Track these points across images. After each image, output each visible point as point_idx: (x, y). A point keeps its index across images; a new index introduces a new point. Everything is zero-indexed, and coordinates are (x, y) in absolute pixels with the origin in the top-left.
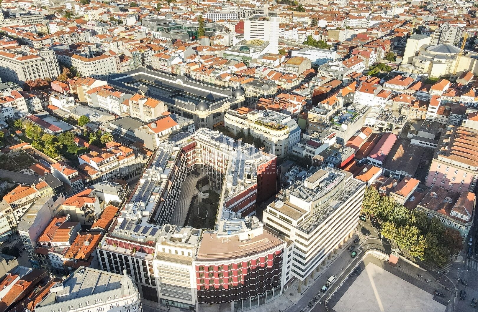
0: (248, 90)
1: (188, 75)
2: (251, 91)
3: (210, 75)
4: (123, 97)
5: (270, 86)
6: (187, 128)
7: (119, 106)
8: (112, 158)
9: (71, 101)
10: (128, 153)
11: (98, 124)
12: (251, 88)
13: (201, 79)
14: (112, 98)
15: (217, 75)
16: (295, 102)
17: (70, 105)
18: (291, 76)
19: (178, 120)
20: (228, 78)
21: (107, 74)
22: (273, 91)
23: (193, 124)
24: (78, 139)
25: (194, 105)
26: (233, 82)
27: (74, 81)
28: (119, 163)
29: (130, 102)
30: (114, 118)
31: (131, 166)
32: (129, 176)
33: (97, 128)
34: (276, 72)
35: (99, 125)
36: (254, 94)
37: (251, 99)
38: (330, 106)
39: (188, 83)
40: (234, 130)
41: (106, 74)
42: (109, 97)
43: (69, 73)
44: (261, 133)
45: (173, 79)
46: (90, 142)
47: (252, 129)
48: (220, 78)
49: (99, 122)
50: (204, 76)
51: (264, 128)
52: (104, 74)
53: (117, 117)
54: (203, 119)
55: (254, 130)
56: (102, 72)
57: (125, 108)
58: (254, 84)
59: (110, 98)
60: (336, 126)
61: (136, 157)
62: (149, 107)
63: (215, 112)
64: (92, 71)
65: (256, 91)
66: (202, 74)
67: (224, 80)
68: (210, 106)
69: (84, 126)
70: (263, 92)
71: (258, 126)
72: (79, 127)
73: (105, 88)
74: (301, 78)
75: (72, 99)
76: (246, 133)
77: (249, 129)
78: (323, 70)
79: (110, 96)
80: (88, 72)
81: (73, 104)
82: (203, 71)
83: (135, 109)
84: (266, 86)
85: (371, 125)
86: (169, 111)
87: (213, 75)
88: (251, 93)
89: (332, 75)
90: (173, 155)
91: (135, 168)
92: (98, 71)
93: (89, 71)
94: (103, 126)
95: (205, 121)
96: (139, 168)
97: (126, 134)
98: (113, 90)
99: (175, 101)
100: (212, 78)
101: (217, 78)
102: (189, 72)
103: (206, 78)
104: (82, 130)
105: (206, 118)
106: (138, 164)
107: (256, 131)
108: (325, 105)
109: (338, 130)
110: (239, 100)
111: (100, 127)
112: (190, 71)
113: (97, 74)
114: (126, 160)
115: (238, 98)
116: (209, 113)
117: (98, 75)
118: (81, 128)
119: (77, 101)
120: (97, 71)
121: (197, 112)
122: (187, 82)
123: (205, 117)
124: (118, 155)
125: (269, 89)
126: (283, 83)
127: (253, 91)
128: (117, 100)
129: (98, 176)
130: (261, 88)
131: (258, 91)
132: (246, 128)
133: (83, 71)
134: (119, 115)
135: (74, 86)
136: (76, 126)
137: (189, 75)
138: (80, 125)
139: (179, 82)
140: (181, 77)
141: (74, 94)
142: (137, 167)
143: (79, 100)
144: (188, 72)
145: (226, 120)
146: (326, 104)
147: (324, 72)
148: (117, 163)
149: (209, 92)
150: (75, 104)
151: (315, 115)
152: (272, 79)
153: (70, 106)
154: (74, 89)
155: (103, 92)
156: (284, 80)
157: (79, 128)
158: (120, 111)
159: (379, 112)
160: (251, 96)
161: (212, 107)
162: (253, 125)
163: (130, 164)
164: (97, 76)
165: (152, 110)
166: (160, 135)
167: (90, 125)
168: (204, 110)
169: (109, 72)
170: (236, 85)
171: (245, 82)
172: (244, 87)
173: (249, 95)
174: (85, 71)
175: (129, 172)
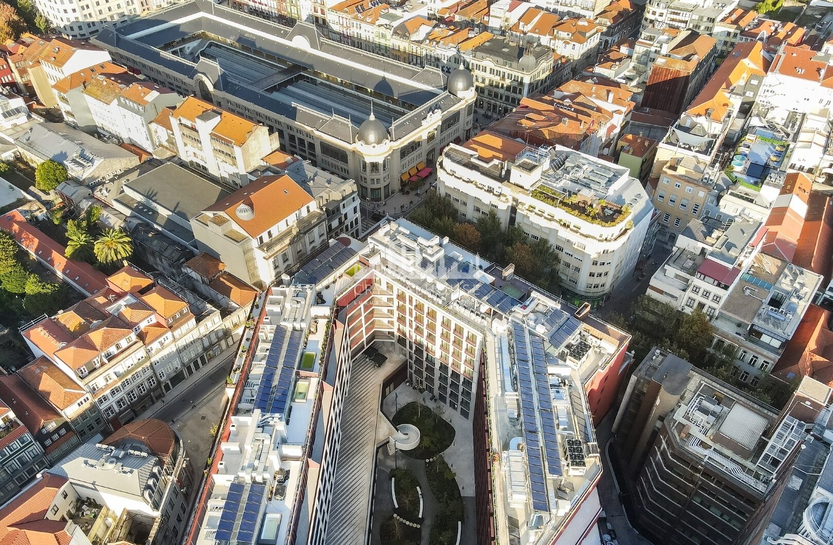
0: (478, 67)
1: (321, 22)
2: (488, 70)
3: (378, 23)
4: (154, 104)
5: (538, 56)
6: (338, 209)
7: (145, 129)
8: (124, 344)
9: (18, 111)
10: (174, 317)
11: (93, 185)
12: (488, 63)
13: (354, 31)
14: (125, 106)
15: (396, 24)
16: (608, 106)
17: (14, 120)
18: (580, 23)
19: (311, 183)
20: (425, 29)
21: (116, 18)
22: (543, 69)
23: (353, 192)
24: (36, 241)
25: (350, 125)
26: (438, 43)
27: (22, 49)
28: (148, 352)
29: (174, 122)
30: (135, 161)
31: (186, 347)
32: (185, 372)
33: (91, 197)
34: (542, 12)
35: (93, 188)
36: (496, 79)
37: (486, 92)
38: (714, 124)
39: (322, 47)
40: (465, 204)
41: (112, 17)
42: (115, 101)
43: (16, 18)
44: (554, 225)
45: (284, 35)
46: (69, 251)
47: (525, 212)
48: (403, 31)
49: (93, 178)
50: (363, 25)
51: (561, 213)
52: (109, 19)
53: (145, 157)
54: (375, 166)
55: (529, 214)
56: (100, 12)
57: (162, 134)
58: (493, 49)
59: (120, 104)
60: (742, 189)
61: (199, 319)
62: (228, 143)
63: (406, 143)
64: (74, 10)
65: (502, 70)
66: (356, 18)
67: (414, 37)
68: (393, 127)
69: (52, 192)
70: (520, 75)
71: (540, 205)
72: (41, 194)
73: (105, 71)
74: (600, 24)
75: (18, 102)
76: (504, 219)
77: (513, 210)
78: (662, 5)
79: (119, 100)
80: (65, 16)
81: (22, 119)
82: (358, 11)
83: (188, 141)
84: (527, 59)
85: (806, 168)
86: (283, 148)
87: (382, 21)
88: (488, 76)
89: (683, 19)
90: (311, 337)
91: (200, 349)
92: (91, 10)
93: (65, 11)
94: (104, 191)
95: (381, 168)
96: (212, 345)
97: (169, 223)
98: (125, 79)
99: (295, 109)
100: (382, 30)
101: (395, 33)
102: (323, 13)
103: (368, 31)
104: (48, 204)
105: (384, 161)
106: (208, 336)
107: (534, 218)
108: (702, 120)
109: (751, 201)
110: (463, 102)
111: (97, 194)
112: (326, 10)
113: (90, 20)
114: (171, 338)
115: (460, 94)
116: (391, 148)
117: (93, 23)
118: (44, 197)
119: (35, 106)
120: (86, 12)
121: (358, 146)
122: (322, 44)
123: (380, 161)
124: (143, 325)
125: (537, 64)
126: (561, 42)
127: (492, 71)
128: (137, 112)
129: (86, 405)
130: (514, 64)
131: (506, 70)
132: (503, 206)
133: (51, 12)
134: (150, 150)
135: (22, 64)
136: (30, 193)
137: (324, 21)
138: (42, 188)
139: (300, 43)
140: (303, 32)
141: (26, 85)
142: (207, 344)
143: (39, 103)
144: (319, 14)
145: (441, 174)
146: (703, 118)
147: (665, 11)
148: (142, 353)
149: (380, 73)
150: (29, 117)
151: (680, 153)
152: (533, 31)
153: (16, 125)
154: (23, 72)
155: (99, 84)
156: (563, 34)
157: (38, 198)
158: (149, 142)
159: (825, 130)
160: (487, 82)
161: (397, 128)
162: (527, 200)
163: (182, 343)
164: (89, 25)
165: (237, 151)
166: (266, 239)
167: (69, 190)
168: (379, 142)
169: (120, 11)
170: (445, 52)
171: (470, 45)
172: (469, 58)
173: (480, 80)
174: (56, 13)
175: (183, 364)
